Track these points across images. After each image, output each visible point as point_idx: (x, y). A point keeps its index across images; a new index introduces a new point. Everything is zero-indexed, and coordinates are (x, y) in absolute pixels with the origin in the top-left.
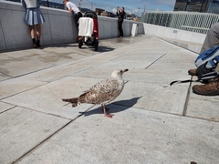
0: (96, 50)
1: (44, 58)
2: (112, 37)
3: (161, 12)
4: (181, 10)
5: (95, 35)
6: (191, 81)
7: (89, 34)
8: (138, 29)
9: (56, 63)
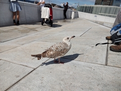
0: (51, 26)
1: (21, 31)
2: (61, 19)
3: (88, 6)
4: (99, 4)
5: (51, 17)
6: (108, 43)
7: (47, 17)
8: (75, 15)
9: (28, 34)
